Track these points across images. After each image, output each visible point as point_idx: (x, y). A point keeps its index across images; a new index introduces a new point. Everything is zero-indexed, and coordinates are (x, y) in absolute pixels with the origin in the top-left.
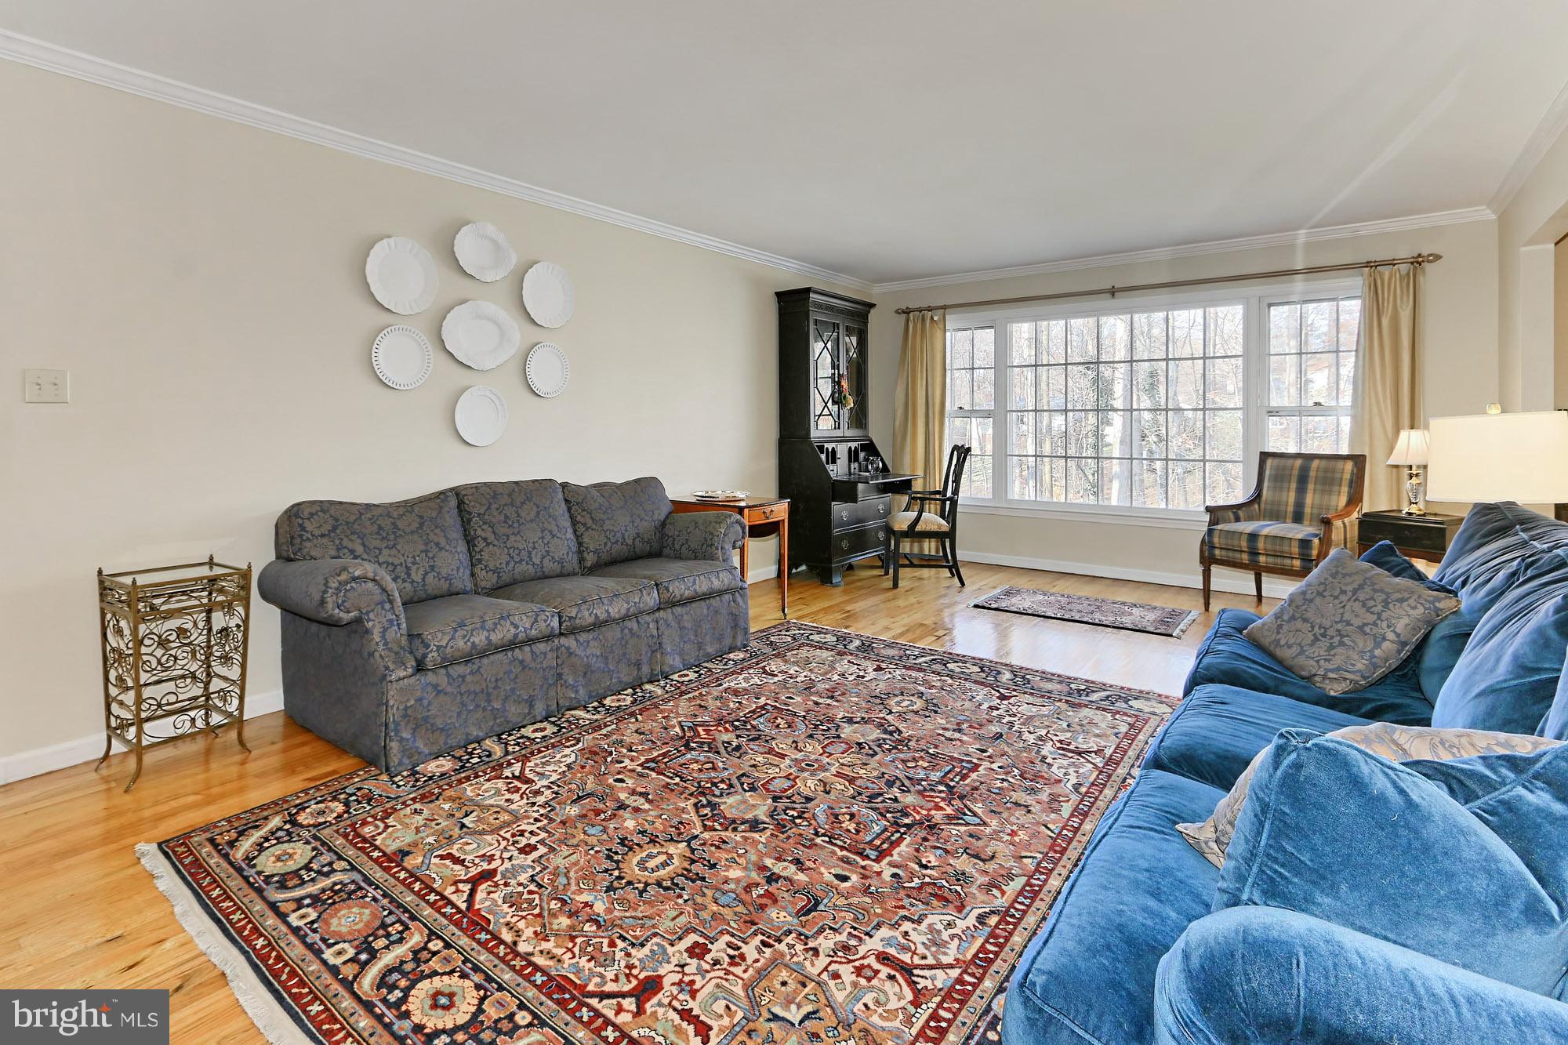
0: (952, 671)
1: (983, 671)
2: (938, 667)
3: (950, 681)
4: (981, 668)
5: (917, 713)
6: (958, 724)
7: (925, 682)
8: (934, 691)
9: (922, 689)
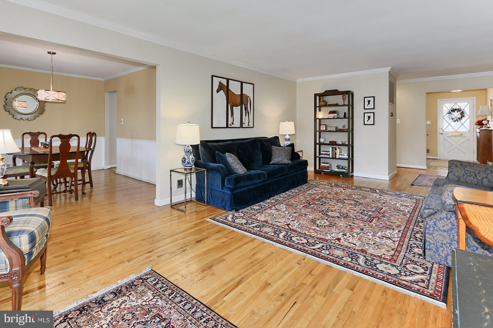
0: (305, 238)
1: (291, 238)
2: (311, 241)
3: (306, 232)
4: (291, 240)
5: (318, 219)
6: (306, 216)
7: (316, 231)
8: (313, 228)
9: (318, 229)
